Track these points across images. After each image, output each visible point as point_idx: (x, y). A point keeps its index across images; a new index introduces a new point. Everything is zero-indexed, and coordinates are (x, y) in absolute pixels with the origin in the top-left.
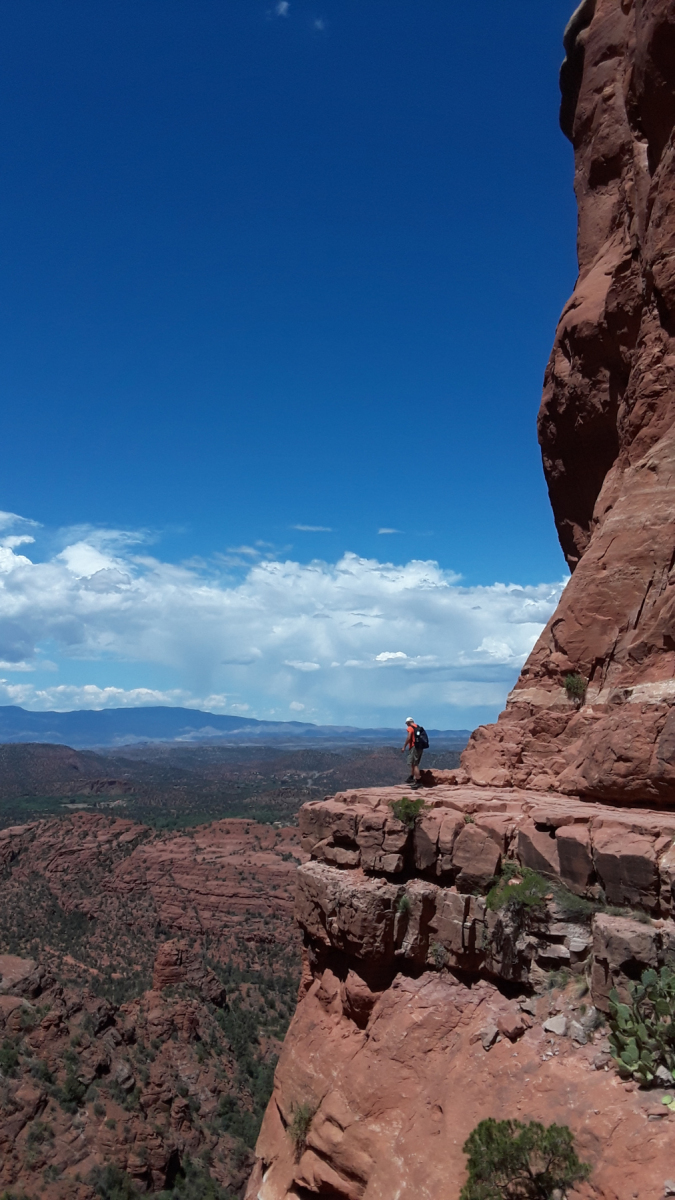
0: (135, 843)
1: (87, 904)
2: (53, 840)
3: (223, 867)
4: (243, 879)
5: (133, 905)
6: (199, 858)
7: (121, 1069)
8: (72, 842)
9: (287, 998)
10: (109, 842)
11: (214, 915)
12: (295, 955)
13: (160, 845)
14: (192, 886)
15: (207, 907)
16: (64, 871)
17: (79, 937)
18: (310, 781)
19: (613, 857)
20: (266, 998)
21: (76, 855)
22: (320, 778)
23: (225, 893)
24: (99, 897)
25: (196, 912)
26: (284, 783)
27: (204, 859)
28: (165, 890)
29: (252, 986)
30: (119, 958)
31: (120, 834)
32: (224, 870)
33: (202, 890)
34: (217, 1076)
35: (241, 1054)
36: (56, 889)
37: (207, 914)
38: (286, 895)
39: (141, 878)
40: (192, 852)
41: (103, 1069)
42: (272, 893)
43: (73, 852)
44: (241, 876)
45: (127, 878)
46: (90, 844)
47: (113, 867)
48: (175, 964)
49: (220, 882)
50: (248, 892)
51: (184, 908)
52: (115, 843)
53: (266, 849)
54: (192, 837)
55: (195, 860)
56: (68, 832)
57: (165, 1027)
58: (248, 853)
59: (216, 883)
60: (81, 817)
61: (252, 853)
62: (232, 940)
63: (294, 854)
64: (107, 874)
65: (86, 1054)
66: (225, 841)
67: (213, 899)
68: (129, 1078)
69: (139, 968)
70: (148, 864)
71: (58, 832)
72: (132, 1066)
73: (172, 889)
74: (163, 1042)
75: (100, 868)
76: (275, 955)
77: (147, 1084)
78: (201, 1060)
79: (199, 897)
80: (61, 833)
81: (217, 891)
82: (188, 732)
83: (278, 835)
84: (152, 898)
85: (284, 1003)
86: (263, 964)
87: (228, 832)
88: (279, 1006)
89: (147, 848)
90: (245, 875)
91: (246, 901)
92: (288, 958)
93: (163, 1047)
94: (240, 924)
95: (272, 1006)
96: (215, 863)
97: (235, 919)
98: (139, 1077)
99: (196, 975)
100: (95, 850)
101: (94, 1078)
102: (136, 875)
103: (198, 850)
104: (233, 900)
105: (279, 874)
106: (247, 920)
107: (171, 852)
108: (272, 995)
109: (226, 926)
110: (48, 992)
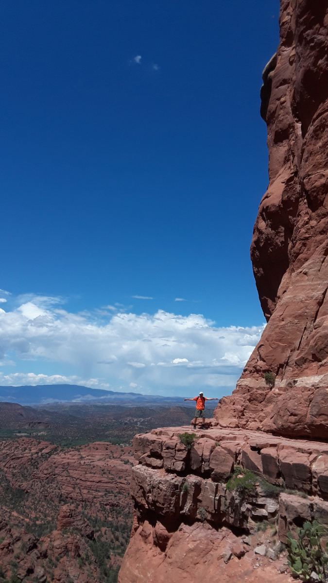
0: (50, 454)
1: (25, 485)
2: (9, 452)
3: (94, 467)
4: (104, 473)
5: (48, 486)
6: (82, 462)
7: (39, 571)
8: (18, 453)
9: (125, 535)
10: (37, 453)
11: (89, 492)
12: (129, 513)
13: (63, 455)
14: (78, 476)
15: (85, 488)
16: (14, 468)
17: (20, 502)
18: (139, 423)
19: (289, 464)
20: (114, 535)
21: (20, 460)
22: (144, 422)
23: (95, 480)
24: (31, 482)
25: (80, 490)
26: (126, 424)
27: (85, 463)
28: (65, 478)
29: (108, 529)
30: (40, 513)
31: (43, 449)
32: (95, 469)
33: (83, 479)
34: (88, 575)
35: (101, 564)
36: (9, 477)
37: (85, 491)
38: (125, 482)
39: (52, 472)
40: (78, 459)
41: (30, 571)
42: (119, 481)
43: (19, 458)
44: (103, 472)
45: (45, 472)
46: (27, 454)
47: (38, 466)
48: (68, 517)
49: (92, 475)
50: (106, 480)
51: (74, 488)
52: (40, 454)
53: (116, 458)
54: (79, 451)
55: (80, 463)
56: (17, 448)
57: (63, 550)
58: (107, 460)
59: (90, 475)
60: (23, 440)
61: (109, 460)
62: (98, 505)
63: (130, 461)
64: (35, 470)
65: (22, 563)
66: (96, 453)
67: (89, 483)
68: (43, 576)
69: (50, 519)
70: (56, 465)
71: (11, 447)
72: (45, 569)
73: (68, 478)
74: (61, 557)
75: (32, 467)
76: (120, 513)
77: (53, 579)
78: (80, 567)
79: (81, 482)
80: (13, 448)
81: (91, 480)
82: (79, 397)
83: (122, 451)
84: (57, 483)
85: (123, 538)
86: (113, 518)
87: (97, 449)
88: (121, 539)
89: (56, 457)
90: (105, 471)
91: (105, 485)
92: (126, 515)
93: (61, 560)
94: (102, 496)
95: (117, 539)
96: (90, 465)
97: (100, 494)
98: (49, 576)
99: (79, 523)
100: (30, 457)
101: (25, 576)
102: (50, 470)
103: (82, 458)
104: (99, 484)
105: (122, 471)
106: (105, 494)
107: (68, 459)
108: (117, 533)
109: (95, 497)
110: (4, 530)
